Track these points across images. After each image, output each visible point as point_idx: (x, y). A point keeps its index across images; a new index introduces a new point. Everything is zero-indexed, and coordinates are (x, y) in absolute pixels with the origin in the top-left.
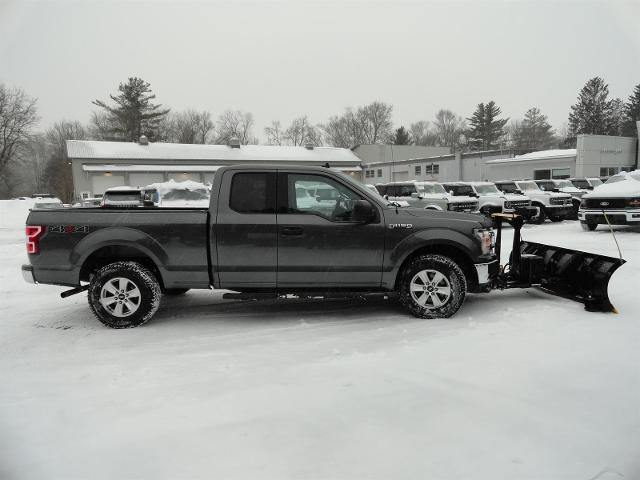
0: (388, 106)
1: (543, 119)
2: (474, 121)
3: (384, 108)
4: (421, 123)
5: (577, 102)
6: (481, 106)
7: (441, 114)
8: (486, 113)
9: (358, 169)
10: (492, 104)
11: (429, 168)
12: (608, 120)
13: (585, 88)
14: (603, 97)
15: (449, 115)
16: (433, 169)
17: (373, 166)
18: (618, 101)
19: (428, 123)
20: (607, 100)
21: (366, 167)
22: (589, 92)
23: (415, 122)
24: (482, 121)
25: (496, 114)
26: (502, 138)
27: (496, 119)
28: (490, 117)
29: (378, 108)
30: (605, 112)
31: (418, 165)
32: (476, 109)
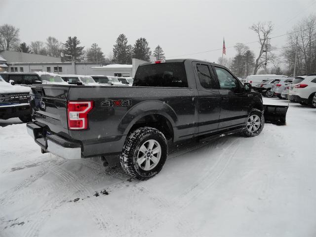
0: (16, 29)
1: (99, 49)
2: (67, 45)
3: (13, 30)
4: (38, 42)
5: (116, 44)
6: (70, 38)
7: (50, 39)
8: (73, 42)
9: (5, 65)
10: (75, 38)
11: (56, 68)
12: (128, 54)
13: (119, 38)
14: (126, 43)
15: (54, 40)
16: (58, 69)
17: (16, 64)
18: (130, 46)
19: (42, 43)
20: (127, 45)
21: (11, 65)
22: (120, 40)
23: (34, 41)
24: (71, 46)
25: (78, 44)
26: (82, 56)
27: (78, 46)
28: (75, 45)
29: (8, 28)
30: (126, 50)
31: (48, 66)
32: (67, 39)
